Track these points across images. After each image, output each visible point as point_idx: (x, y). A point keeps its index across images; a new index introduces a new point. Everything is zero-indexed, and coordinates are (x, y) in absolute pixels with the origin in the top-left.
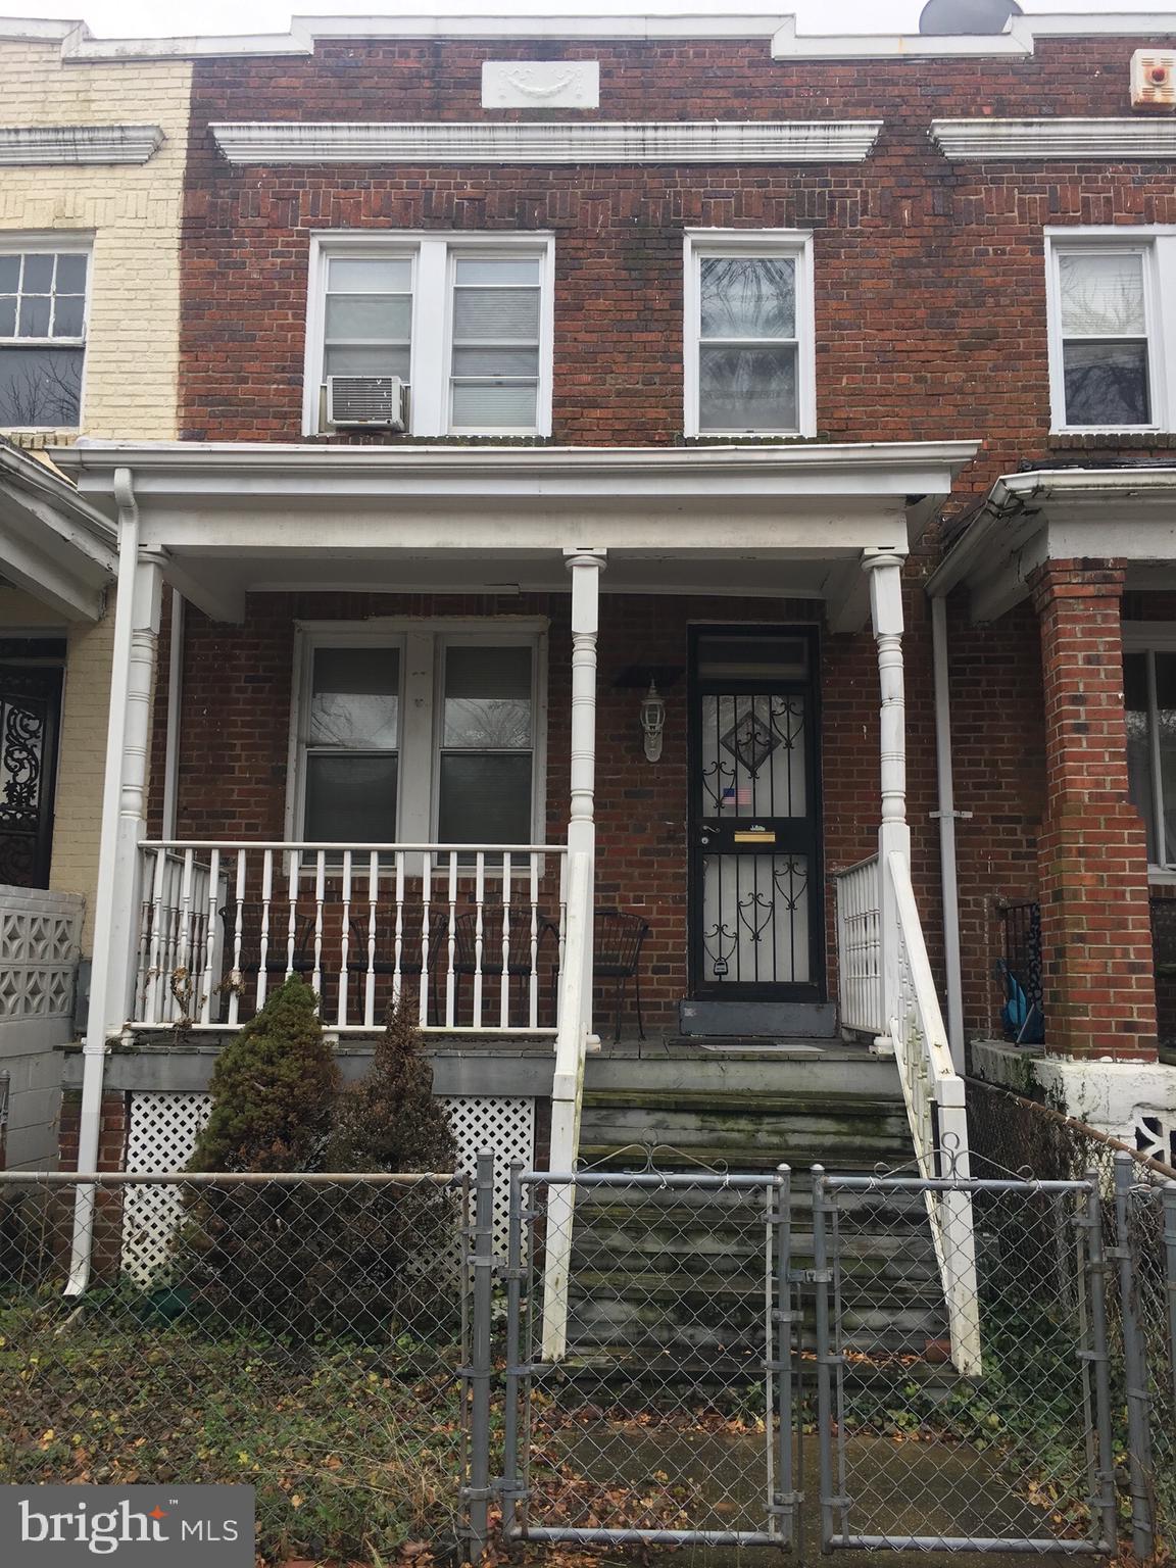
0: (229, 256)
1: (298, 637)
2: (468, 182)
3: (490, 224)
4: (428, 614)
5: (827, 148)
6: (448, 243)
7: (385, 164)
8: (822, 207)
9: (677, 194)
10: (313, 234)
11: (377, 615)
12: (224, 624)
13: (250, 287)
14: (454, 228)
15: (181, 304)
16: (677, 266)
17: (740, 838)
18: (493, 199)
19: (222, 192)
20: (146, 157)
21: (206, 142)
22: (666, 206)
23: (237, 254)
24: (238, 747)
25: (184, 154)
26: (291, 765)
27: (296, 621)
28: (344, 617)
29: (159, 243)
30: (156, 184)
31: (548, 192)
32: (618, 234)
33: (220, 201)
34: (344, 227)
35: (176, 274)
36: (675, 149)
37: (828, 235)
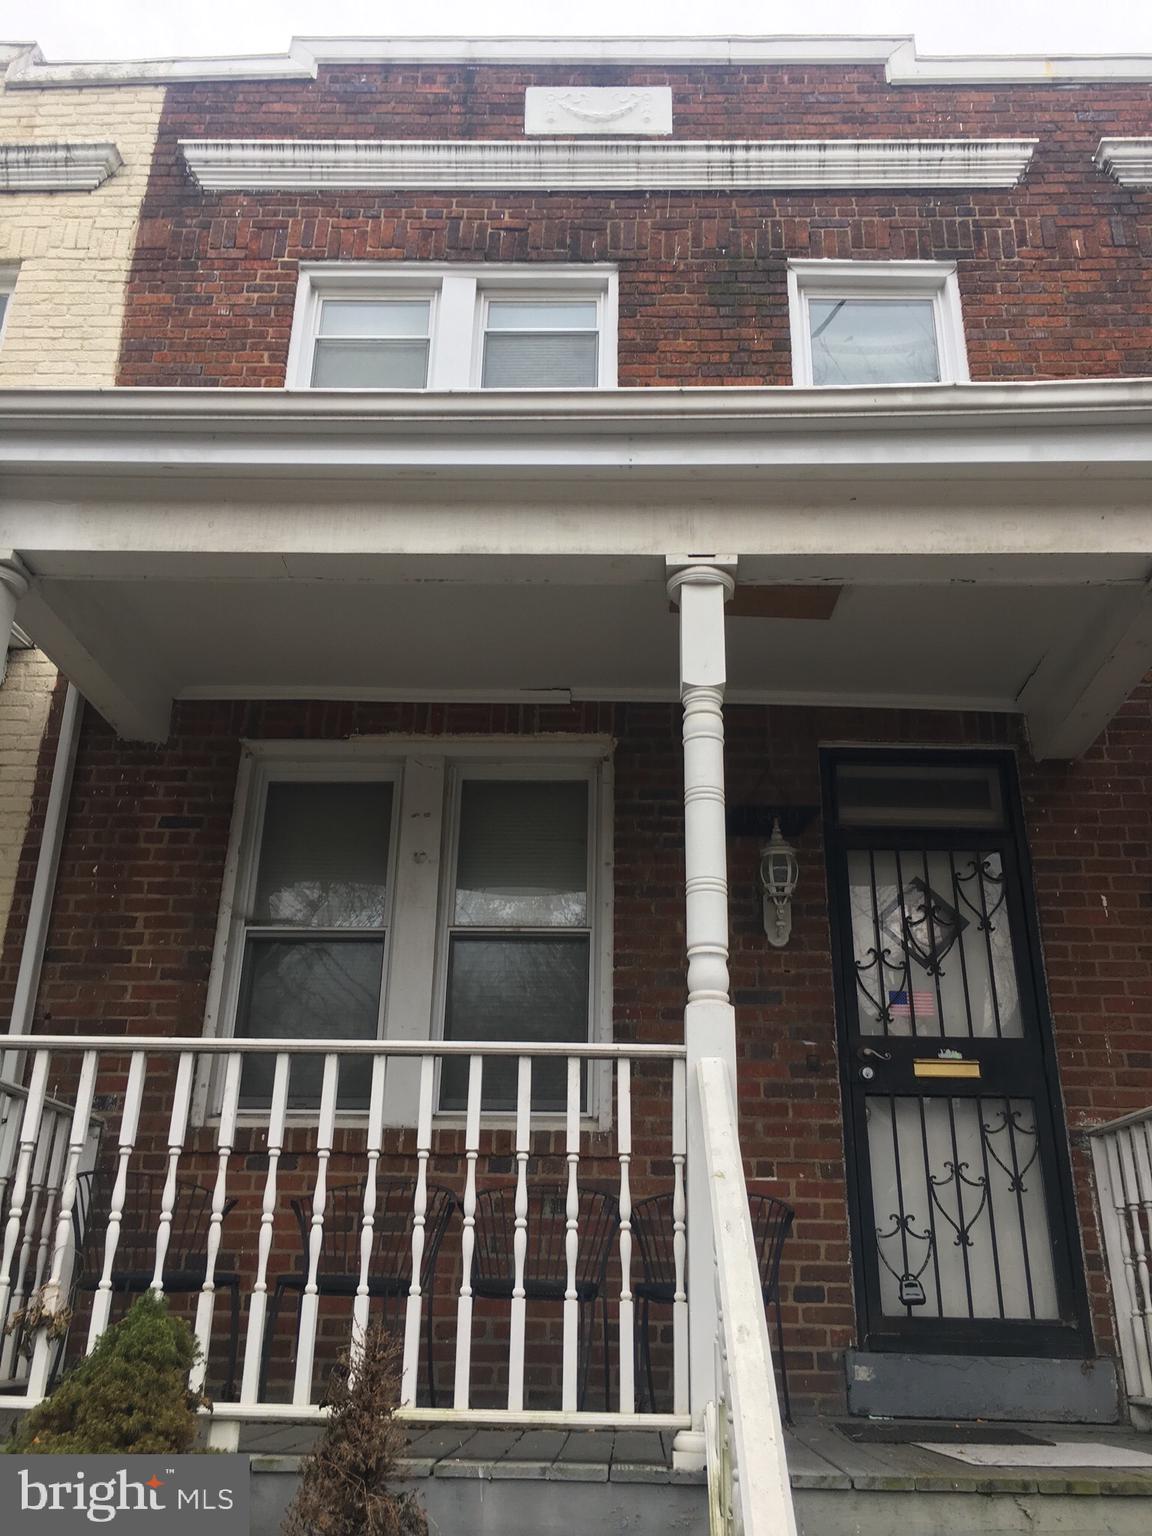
0: (190, 289)
1: (245, 765)
2: (507, 211)
3: (534, 255)
4: (437, 731)
5: (969, 171)
6: (478, 280)
7: (400, 192)
8: (965, 236)
9: (775, 224)
10: (304, 268)
11: (362, 732)
12: (139, 745)
13: (216, 326)
14: (487, 260)
15: (122, 345)
16: (781, 301)
17: (922, 1069)
18: (538, 231)
19: (189, 221)
20: (96, 182)
21: (174, 168)
22: (763, 237)
23: (201, 288)
24: (140, 924)
25: (145, 180)
26: (220, 950)
27: (244, 740)
28: (315, 735)
29: (100, 276)
30: (104, 211)
31: (609, 223)
32: (700, 268)
33: (184, 230)
34: (343, 259)
35: (120, 310)
36: (772, 173)
37: (977, 267)
